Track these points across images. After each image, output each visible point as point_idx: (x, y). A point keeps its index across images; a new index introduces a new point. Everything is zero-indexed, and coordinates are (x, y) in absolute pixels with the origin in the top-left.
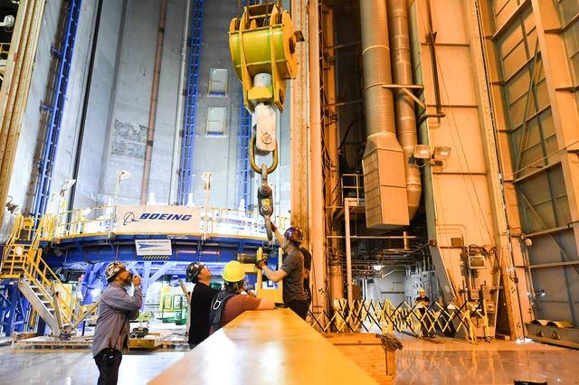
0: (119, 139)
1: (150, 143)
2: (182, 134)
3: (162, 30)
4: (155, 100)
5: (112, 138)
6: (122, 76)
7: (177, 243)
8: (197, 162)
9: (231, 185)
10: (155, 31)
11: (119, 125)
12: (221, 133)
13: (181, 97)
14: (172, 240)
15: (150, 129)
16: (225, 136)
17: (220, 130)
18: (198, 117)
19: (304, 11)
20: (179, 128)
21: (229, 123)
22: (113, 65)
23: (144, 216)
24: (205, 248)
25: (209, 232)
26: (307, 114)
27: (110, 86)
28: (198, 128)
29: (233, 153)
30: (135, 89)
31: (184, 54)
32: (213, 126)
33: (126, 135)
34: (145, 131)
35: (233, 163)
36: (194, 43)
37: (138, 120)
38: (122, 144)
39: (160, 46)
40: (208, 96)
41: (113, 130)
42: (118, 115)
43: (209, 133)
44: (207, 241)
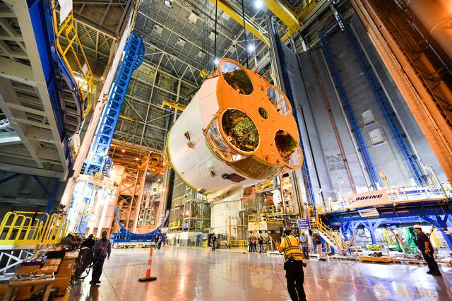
0: (331, 163)
1: (345, 160)
2: (360, 150)
3: (330, 111)
4: (339, 141)
5: (328, 164)
6: (321, 137)
7: (380, 210)
8: (375, 162)
9: (403, 168)
10: (327, 112)
11: (328, 158)
12: (382, 142)
13: (351, 134)
14: (377, 208)
15: (343, 154)
16: (385, 143)
17: (381, 141)
18: (365, 139)
20: (357, 148)
21: (384, 135)
22: (316, 135)
23: (358, 199)
24: (397, 210)
27: (318, 143)
28: (367, 143)
29: (395, 150)
30: (329, 140)
31: (344, 115)
32: (375, 140)
33: (333, 161)
34: (340, 156)
35: (398, 155)
36: (347, 107)
37: (335, 153)
38: (333, 165)
39: (332, 117)
40: (365, 127)
41: (327, 161)
42: (326, 154)
43: (374, 145)
44: (397, 206)
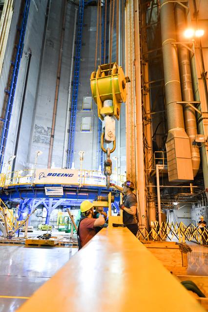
0: (37, 135)
1: (53, 136)
2: (69, 131)
3: (59, 78)
4: (55, 114)
5: (34, 134)
6: (39, 102)
7: (66, 189)
8: (76, 146)
9: (94, 158)
10: (55, 79)
11: (37, 127)
12: (89, 130)
13: (68, 112)
14: (64, 187)
15: (53, 129)
16: (91, 132)
17: (88, 129)
18: (77, 122)
19: (133, 64)
20: (67, 128)
21: (93, 125)
22: (34, 97)
23: (49, 175)
24: (80, 192)
25: (83, 183)
26: (134, 120)
27: (33, 107)
28: (77, 127)
29: (95, 141)
30: (45, 108)
31: (70, 90)
32: (85, 127)
33: (40, 132)
34: (50, 130)
35: (95, 146)
36: (75, 84)
37: (46, 124)
38: (39, 137)
39: (58, 86)
40: (82, 111)
41: (34, 130)
42: (37, 122)
43: (83, 130)
44: (81, 188)
